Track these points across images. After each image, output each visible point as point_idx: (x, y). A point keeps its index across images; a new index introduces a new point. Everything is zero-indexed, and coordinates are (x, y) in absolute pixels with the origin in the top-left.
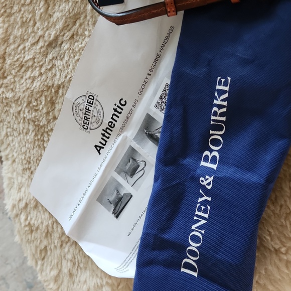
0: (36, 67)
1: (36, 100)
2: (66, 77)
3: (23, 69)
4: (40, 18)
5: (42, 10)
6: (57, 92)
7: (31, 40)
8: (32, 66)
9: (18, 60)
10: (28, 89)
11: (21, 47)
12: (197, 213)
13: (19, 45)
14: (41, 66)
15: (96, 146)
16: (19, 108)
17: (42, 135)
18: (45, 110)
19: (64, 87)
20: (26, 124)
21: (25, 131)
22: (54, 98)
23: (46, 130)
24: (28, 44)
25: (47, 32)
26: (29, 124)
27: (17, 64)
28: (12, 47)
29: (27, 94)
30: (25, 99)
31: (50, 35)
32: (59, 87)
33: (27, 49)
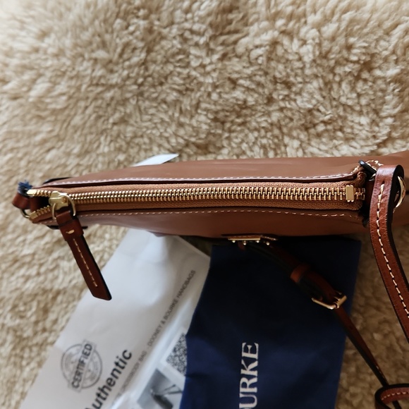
0: (34, 265)
1: (25, 304)
3: (17, 265)
6: (54, 298)
8: (29, 263)
9: (13, 253)
10: (17, 289)
11: (21, 239)
13: (18, 237)
14: (41, 265)
17: (23, 349)
18: (33, 319)
19: (65, 293)
22: (49, 305)
23: (30, 344)
24: (30, 237)
27: (11, 257)
28: (10, 237)
29: (15, 295)
30: (11, 302)
32: (58, 293)
33: (28, 242)
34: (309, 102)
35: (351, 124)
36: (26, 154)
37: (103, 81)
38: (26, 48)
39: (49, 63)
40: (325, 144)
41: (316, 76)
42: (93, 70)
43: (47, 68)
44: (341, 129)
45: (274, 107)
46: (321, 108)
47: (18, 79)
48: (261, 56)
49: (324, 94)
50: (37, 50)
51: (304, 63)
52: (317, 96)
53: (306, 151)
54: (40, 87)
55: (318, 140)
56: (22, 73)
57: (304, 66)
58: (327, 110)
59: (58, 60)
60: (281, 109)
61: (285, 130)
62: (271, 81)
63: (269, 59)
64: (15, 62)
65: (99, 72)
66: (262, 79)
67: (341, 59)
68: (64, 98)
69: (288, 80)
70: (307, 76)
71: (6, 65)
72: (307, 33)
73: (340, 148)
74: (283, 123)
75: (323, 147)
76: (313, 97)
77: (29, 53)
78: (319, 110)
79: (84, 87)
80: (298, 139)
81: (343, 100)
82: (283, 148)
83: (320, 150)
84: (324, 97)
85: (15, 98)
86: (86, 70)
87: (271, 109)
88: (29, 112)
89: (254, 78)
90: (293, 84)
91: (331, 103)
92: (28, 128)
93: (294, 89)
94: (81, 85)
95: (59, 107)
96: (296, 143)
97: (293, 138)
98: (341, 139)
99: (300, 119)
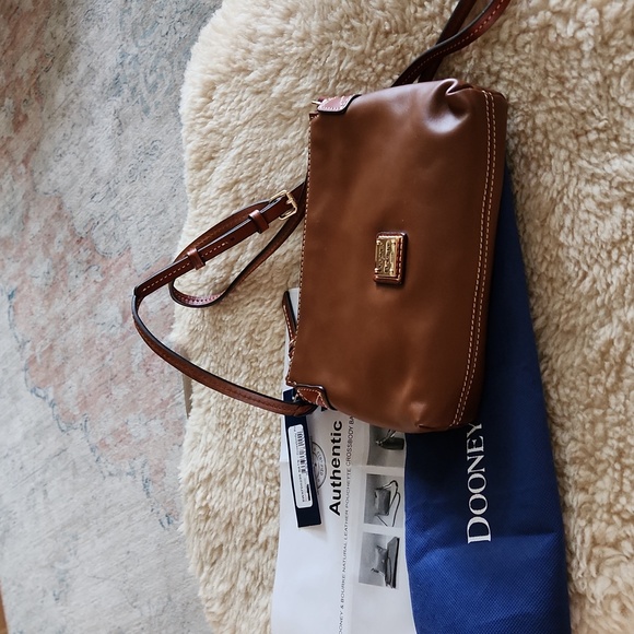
1: (260, 333)
12: (469, 451)
16: (236, 338)
18: (268, 349)
20: (239, 362)
21: (234, 370)
23: (264, 375)
26: (243, 362)
30: (246, 328)
34: (583, 102)
35: (627, 132)
36: (266, 160)
37: (352, 76)
38: (271, 32)
39: (294, 49)
40: (596, 157)
41: (594, 70)
42: (341, 62)
43: (292, 56)
44: (616, 139)
45: (541, 107)
46: (596, 111)
47: (260, 68)
48: (529, 43)
49: (601, 92)
50: (281, 34)
51: (582, 52)
52: (593, 96)
53: (574, 164)
54: (285, 82)
55: (589, 151)
56: (266, 61)
57: (583, 56)
58: (602, 114)
59: (304, 46)
60: (549, 111)
61: (551, 137)
62: (540, 74)
63: (539, 46)
64: (258, 47)
65: (347, 65)
66: (529, 72)
67: (623, 48)
68: (309, 95)
69: (562, 74)
70: (584, 70)
71: (249, 51)
72: (585, 13)
73: (612, 162)
74: (549, 128)
75: (594, 160)
76: (587, 97)
77: (274, 37)
78: (593, 114)
79: (332, 82)
80: (567, 148)
81: (622, 100)
82: (547, 159)
83: (590, 163)
84: (600, 97)
86: (332, 62)
87: (536, 109)
88: (270, 110)
89: (519, 70)
90: (567, 79)
91: (608, 104)
92: (270, 129)
93: (567, 85)
94: (328, 80)
95: (302, 105)
96: (563, 154)
97: (561, 147)
98: (616, 151)
99: (570, 124)
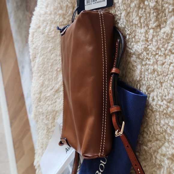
2: (59, 108)
4: (54, 78)
5: (55, 75)
6: (56, 114)
7: (50, 88)
8: (49, 99)
13: (46, 89)
14: (52, 100)
15: (66, 149)
22: (55, 116)
24: (49, 89)
25: (56, 85)
27: (45, 97)
31: (56, 87)
32: (57, 112)
33: (48, 91)
36: (46, 56)
85: (43, 34)
92: (46, 45)
